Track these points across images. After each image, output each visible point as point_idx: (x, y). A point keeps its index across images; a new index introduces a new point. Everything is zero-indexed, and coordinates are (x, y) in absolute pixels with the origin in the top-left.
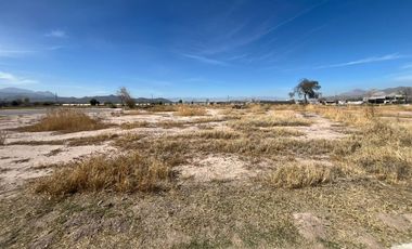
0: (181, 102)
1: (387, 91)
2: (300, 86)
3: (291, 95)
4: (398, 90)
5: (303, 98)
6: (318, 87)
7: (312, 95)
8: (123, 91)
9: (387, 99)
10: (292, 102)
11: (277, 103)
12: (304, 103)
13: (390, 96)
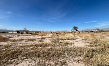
0: (43, 32)
1: (94, 29)
2: (74, 28)
3: (71, 30)
4: (96, 29)
5: (74, 31)
6: (78, 28)
7: (76, 30)
8: (25, 29)
9: (94, 31)
10: (72, 32)
11: (68, 32)
12: (75, 32)
13: (94, 30)
